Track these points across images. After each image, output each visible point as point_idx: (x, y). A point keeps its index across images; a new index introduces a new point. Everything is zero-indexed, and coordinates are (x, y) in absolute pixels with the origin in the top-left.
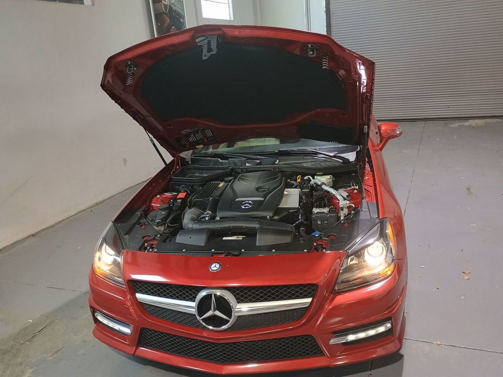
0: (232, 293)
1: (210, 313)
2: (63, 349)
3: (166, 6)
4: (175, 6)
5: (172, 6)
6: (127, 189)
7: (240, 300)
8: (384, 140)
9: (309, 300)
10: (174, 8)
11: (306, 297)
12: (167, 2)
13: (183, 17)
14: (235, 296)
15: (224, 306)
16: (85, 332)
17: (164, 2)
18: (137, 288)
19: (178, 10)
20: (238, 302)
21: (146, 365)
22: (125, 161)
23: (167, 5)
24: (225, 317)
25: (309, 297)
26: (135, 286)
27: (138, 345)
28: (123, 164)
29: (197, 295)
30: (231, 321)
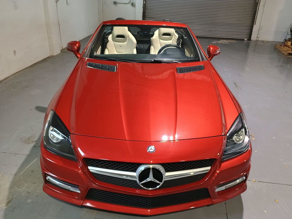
0: (163, 166)
1: (149, 180)
2: (14, 199)
7: (167, 171)
8: (212, 56)
9: (209, 168)
11: (207, 166)
14: (164, 168)
15: (158, 175)
16: (26, 185)
18: (89, 163)
20: (166, 172)
22: (15, 52)
24: (158, 182)
25: (209, 166)
26: (87, 161)
27: (85, 199)
28: (14, 54)
29: (137, 168)
30: (161, 183)
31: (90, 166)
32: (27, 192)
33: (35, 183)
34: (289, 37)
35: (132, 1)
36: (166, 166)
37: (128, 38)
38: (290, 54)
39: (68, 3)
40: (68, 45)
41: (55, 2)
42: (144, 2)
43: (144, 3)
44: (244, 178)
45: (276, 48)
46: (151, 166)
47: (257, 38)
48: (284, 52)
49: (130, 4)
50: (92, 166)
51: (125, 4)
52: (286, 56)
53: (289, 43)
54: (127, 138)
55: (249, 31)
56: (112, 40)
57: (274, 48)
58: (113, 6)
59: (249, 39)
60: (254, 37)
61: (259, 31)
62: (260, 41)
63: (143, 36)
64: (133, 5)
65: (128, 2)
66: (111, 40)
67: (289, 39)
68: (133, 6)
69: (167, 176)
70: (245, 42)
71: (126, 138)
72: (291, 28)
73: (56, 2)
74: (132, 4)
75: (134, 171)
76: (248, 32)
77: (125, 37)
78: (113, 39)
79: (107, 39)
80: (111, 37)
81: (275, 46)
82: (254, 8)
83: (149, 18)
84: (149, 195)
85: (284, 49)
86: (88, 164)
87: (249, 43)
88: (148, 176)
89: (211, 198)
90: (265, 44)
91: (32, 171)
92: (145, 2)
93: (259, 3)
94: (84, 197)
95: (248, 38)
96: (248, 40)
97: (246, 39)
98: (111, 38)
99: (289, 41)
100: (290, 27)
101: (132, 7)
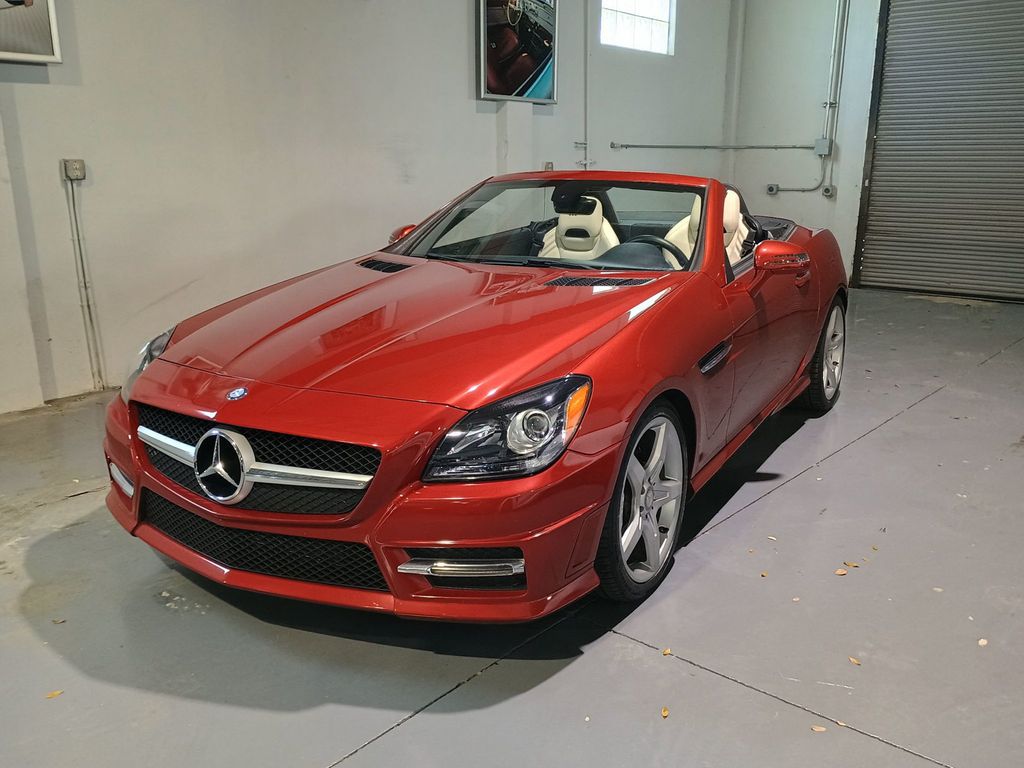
3: (514, 13)
4: (537, 15)
5: (530, 15)
7: (260, 457)
10: (533, 18)
12: (518, 7)
13: (550, 38)
17: (512, 6)
19: (541, 22)
20: (257, 460)
23: (519, 12)
24: (230, 480)
25: (367, 473)
27: (142, 519)
31: (142, 424)
35: (827, 183)
42: (864, 183)
43: (867, 185)
44: (518, 567)
49: (821, 190)
50: (145, 425)
51: (804, 191)
58: (768, 199)
64: (830, 193)
65: (814, 184)
68: (831, 196)
74: (827, 190)
83: (876, 233)
92: (870, 182)
98: (554, 238)
101: (825, 201)
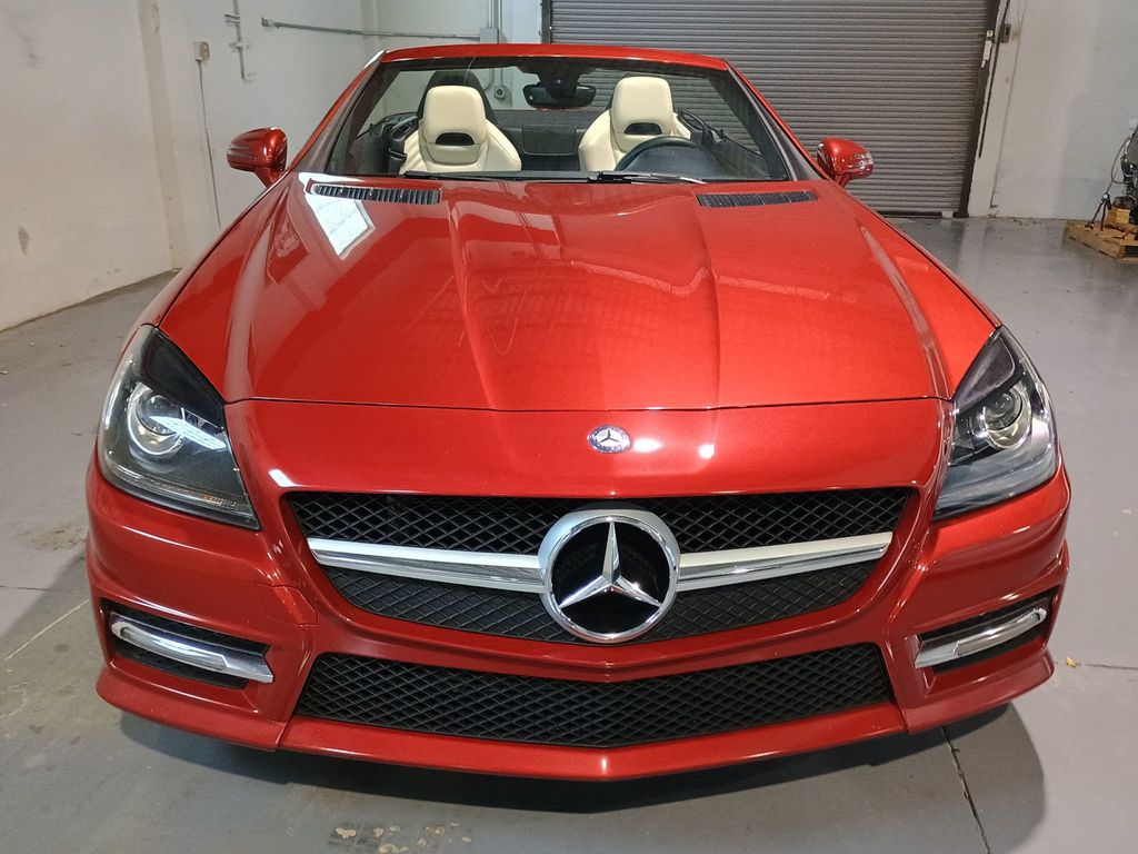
0: (667, 520)
1: (597, 586)
6: (32, 321)
7: (688, 545)
9: (884, 539)
14: (674, 531)
15: (644, 559)
16: (26, 700)
18: (313, 521)
20: (683, 550)
21: (285, 783)
22: (23, 236)
24: (645, 597)
25: (885, 530)
26: (303, 514)
27: (294, 713)
28: (19, 246)
29: (545, 532)
30: (663, 607)
31: (315, 535)
32: (32, 727)
33: (68, 691)
34: (1119, 191)
35: (497, 83)
36: (683, 523)
37: (485, 146)
38: (1130, 251)
39: (246, 73)
40: (233, 146)
41: (196, 64)
44: (1043, 612)
45: (1071, 238)
46: (610, 516)
47: (992, 206)
48: (1105, 247)
49: (492, 92)
50: (327, 533)
52: (1115, 259)
53: (1123, 216)
54: (490, 401)
55: (959, 180)
56: (419, 156)
57: (1064, 242)
59: (962, 212)
60: (977, 206)
61: (996, 179)
62: (1002, 218)
63: (551, 100)
64: (502, 96)
66: (415, 154)
67: (1119, 202)
68: (503, 99)
69: (685, 571)
70: (943, 222)
71: (486, 403)
72: (1124, 157)
73: (199, 61)
74: (500, 92)
75: (530, 546)
76: (956, 185)
77: (473, 143)
78: (425, 151)
79: (400, 148)
80: (414, 144)
81: (1066, 230)
82: (973, 93)
84: (603, 670)
85: (1103, 236)
86: (309, 528)
87: (962, 225)
88: (595, 569)
89: (893, 700)
90: (1024, 227)
91: (61, 648)
93: (991, 71)
94: (291, 708)
95: (957, 210)
96: (955, 215)
97: (948, 214)
98: (417, 147)
99: (1122, 206)
100: (1121, 155)
